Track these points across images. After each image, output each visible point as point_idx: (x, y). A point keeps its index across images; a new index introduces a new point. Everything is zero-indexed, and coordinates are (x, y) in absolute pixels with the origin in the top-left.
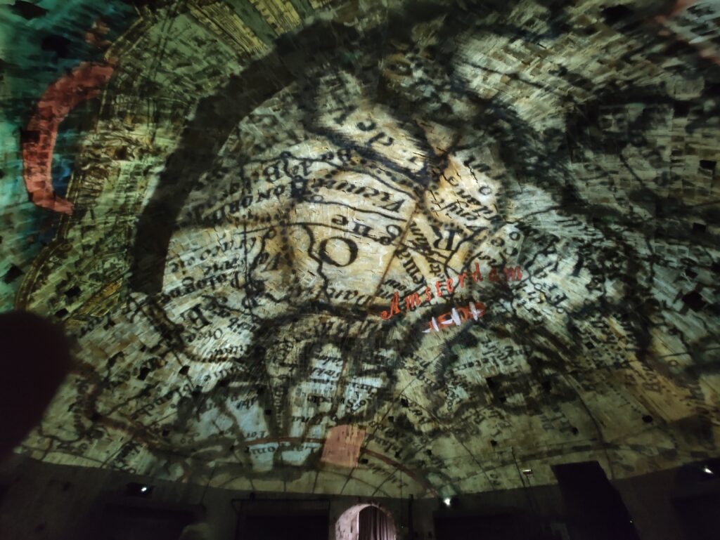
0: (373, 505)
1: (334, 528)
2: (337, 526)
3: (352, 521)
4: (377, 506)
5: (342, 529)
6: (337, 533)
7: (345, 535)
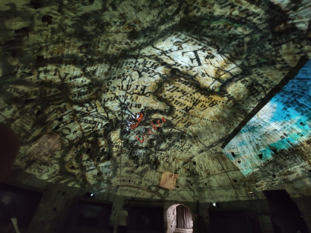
0: (182, 204)
1: (166, 213)
2: (167, 212)
3: (173, 210)
4: (184, 205)
5: (169, 213)
6: (167, 215)
7: (171, 216)
